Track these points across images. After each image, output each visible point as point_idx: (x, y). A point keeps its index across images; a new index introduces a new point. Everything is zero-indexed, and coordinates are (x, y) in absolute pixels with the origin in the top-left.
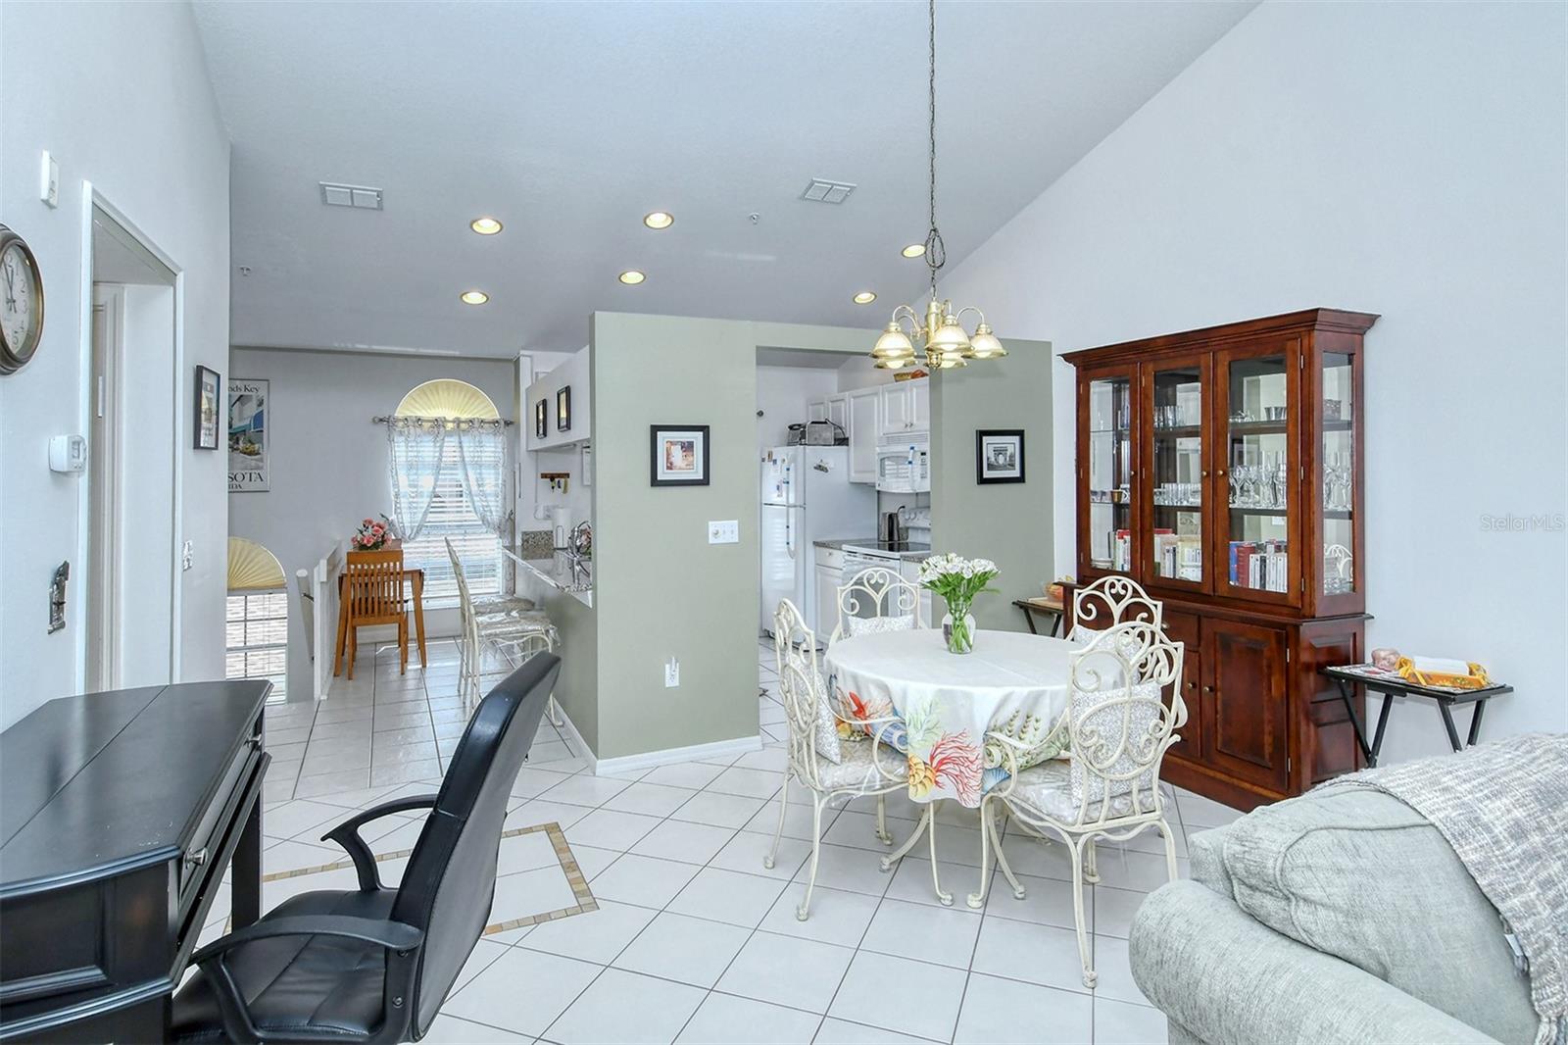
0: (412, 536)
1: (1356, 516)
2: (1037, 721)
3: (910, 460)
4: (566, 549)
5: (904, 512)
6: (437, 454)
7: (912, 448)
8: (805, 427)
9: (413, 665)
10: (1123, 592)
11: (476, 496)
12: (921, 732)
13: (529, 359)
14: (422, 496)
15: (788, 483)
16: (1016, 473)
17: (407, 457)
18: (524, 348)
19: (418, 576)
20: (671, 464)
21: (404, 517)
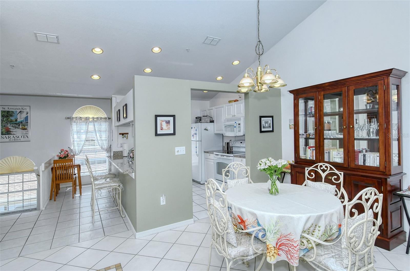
0: (78, 154)
1: (399, 140)
2: (319, 227)
3: (235, 126)
4: (127, 156)
5: (231, 142)
6: (87, 128)
7: (236, 123)
8: (201, 117)
9: (78, 195)
10: (326, 169)
11: (99, 141)
12: (273, 234)
13: (115, 98)
14: (82, 141)
15: (196, 134)
16: (271, 129)
17: (77, 129)
18: (113, 95)
19: (79, 167)
20: (162, 128)
21: (75, 148)
